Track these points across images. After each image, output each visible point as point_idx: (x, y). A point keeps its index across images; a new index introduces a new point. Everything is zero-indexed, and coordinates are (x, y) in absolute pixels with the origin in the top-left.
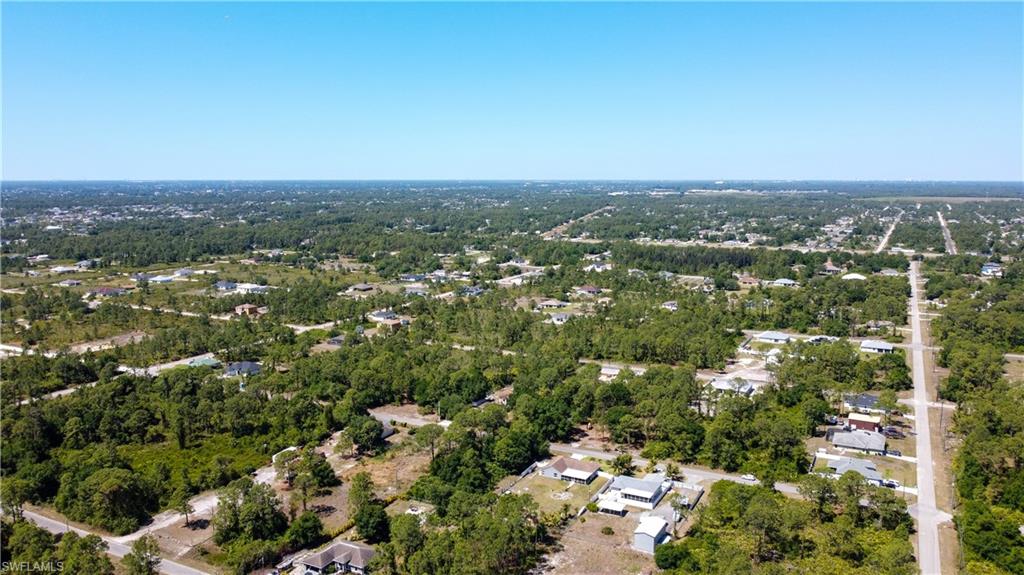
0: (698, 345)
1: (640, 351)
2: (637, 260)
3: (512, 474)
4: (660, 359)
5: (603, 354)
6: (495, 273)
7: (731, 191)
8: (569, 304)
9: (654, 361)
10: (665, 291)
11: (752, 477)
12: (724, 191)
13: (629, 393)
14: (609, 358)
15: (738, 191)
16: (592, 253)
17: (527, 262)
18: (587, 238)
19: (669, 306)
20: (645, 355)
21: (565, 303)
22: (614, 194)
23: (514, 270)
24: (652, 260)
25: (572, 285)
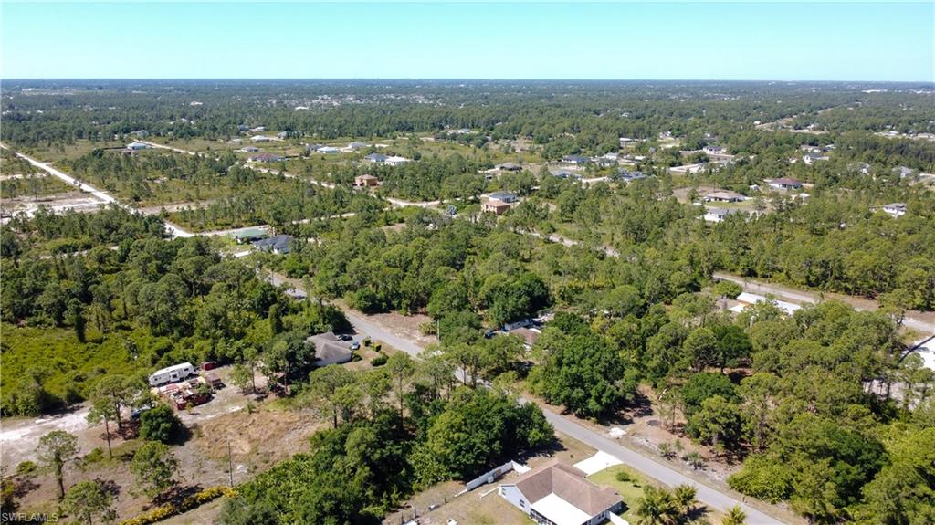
0: (919, 271)
1: (819, 271)
2: (869, 152)
3: (454, 479)
4: (850, 286)
5: (757, 269)
6: (674, 159)
8: (746, 198)
9: (837, 289)
10: (895, 191)
13: (750, 349)
14: (764, 276)
16: (812, 144)
17: (724, 150)
18: (815, 129)
19: (894, 211)
20: (824, 277)
21: (742, 197)
22: (869, 92)
23: (699, 158)
24: (888, 152)
25: (764, 176)
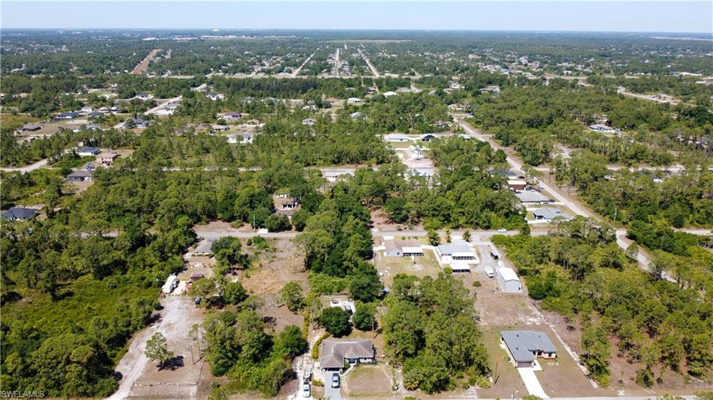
7: (230, 36)
11: (505, 230)
12: (226, 37)
15: (235, 37)
17: (151, 96)
